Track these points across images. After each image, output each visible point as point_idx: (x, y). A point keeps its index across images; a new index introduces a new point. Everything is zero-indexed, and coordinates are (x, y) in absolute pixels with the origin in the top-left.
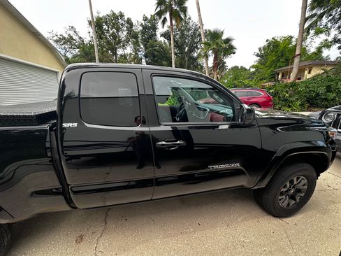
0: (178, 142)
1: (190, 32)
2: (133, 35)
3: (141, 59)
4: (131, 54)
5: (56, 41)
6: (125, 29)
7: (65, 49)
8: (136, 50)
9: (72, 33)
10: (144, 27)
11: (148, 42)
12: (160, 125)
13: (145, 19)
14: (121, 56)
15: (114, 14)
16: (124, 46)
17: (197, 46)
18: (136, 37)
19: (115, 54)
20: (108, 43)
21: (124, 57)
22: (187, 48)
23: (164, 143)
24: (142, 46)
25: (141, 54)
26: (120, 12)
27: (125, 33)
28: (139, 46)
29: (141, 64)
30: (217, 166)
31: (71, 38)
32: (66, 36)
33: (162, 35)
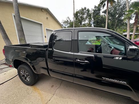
0: (86, 61)
1: (121, 6)
2: (89, 15)
3: (91, 24)
4: (87, 23)
5: (63, 23)
6: (86, 13)
7: (66, 25)
8: (90, 21)
9: (68, 19)
10: (95, 11)
11: (95, 17)
12: (78, 52)
13: (95, 7)
14: (83, 24)
15: (82, 9)
16: (85, 20)
17: (124, 13)
18: (90, 16)
19: (81, 24)
20: (79, 20)
21: (84, 25)
22: (117, 15)
23: (79, 60)
24: (93, 19)
25: (92, 22)
26: (85, 7)
27: (86, 15)
28: (91, 19)
29: (91, 27)
30: (108, 79)
31: (68, 21)
32: (66, 21)
33: (103, 12)
